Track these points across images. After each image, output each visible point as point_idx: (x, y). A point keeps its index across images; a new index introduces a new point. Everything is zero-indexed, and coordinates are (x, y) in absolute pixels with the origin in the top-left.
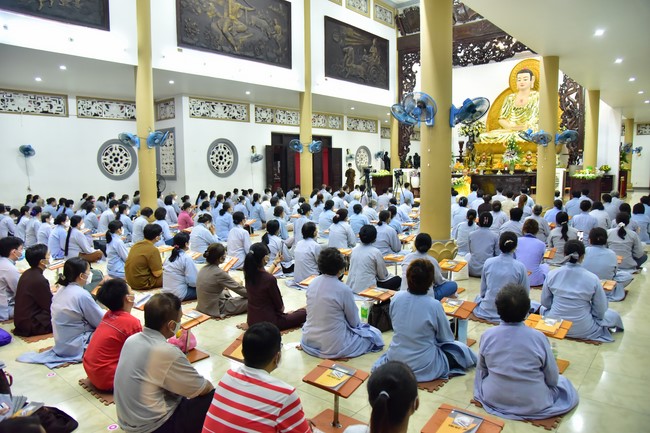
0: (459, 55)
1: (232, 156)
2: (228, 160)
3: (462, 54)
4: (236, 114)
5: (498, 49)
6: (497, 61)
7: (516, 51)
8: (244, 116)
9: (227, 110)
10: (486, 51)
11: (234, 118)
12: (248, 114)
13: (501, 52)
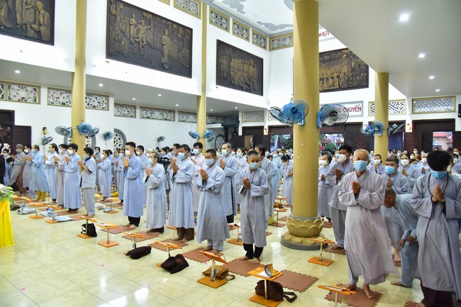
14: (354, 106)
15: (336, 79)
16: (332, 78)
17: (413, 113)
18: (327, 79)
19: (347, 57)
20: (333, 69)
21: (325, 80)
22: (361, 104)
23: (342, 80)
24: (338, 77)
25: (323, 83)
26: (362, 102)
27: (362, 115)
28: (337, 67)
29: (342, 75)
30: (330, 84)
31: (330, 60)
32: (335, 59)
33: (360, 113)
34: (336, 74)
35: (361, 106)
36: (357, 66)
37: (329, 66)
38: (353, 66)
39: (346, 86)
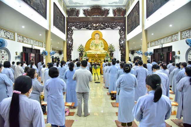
0: (89, 26)
1: (8, 56)
2: (6, 58)
3: (90, 26)
4: (9, 37)
5: (101, 26)
6: (101, 30)
7: (107, 27)
8: (13, 38)
9: (6, 34)
10: (97, 26)
11: (8, 38)
12: (14, 37)
13: (102, 27)
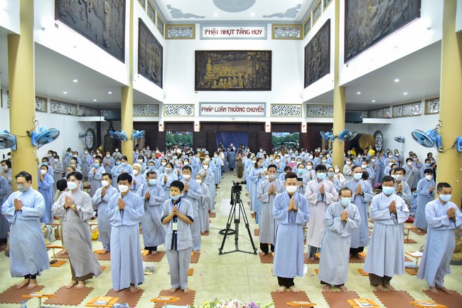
14: (257, 106)
15: (240, 79)
16: (237, 77)
17: (307, 117)
18: (232, 78)
19: (252, 59)
20: (238, 69)
21: (229, 78)
22: (263, 105)
23: (247, 81)
24: (243, 77)
25: (227, 82)
26: (265, 103)
27: (265, 116)
28: (242, 68)
29: (246, 76)
30: (234, 84)
31: (235, 59)
32: (240, 59)
33: (262, 113)
34: (240, 75)
35: (263, 107)
36: (261, 70)
37: (233, 65)
38: (257, 68)
39: (250, 87)
